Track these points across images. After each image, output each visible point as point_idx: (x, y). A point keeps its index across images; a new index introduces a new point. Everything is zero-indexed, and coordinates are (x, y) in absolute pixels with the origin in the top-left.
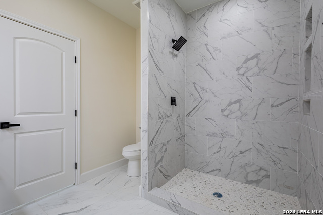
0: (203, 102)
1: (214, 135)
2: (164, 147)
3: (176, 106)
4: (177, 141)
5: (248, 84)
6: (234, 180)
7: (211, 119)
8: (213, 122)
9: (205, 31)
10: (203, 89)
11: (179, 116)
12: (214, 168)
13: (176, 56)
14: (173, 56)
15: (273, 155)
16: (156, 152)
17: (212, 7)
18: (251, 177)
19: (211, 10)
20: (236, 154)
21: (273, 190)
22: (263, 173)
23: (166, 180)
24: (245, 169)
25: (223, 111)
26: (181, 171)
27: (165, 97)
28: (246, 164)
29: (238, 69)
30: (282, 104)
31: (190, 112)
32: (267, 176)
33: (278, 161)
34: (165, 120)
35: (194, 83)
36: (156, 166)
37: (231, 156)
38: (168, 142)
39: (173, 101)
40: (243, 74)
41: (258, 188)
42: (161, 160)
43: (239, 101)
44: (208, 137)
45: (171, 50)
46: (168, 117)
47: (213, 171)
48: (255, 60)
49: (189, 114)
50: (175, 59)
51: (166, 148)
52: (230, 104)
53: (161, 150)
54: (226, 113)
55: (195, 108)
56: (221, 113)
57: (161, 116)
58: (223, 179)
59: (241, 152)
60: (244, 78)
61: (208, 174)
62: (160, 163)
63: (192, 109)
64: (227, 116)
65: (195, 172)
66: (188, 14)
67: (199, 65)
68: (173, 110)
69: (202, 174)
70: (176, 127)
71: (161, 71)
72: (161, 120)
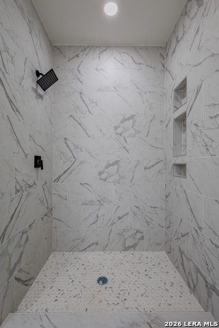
0: (77, 163)
1: (91, 202)
2: (25, 236)
3: (42, 169)
4: (42, 219)
5: (125, 145)
6: (112, 250)
7: (87, 184)
8: (89, 188)
9: (79, 76)
10: (77, 147)
11: (46, 183)
12: (91, 243)
13: (41, 97)
14: (37, 95)
15: (147, 216)
16: (10, 252)
17: (88, 50)
18: (129, 243)
19: (86, 52)
20: (115, 221)
21: (147, 250)
22: (139, 235)
23: (27, 288)
24: (123, 236)
25: (100, 174)
26: (47, 259)
27: (26, 155)
28: (124, 230)
29: (116, 128)
30: (153, 166)
31: (60, 177)
32: (142, 238)
33: (150, 221)
34: (25, 192)
35: (66, 139)
36: (10, 276)
37: (109, 224)
38: (30, 226)
39: (38, 162)
40: (121, 134)
41: (135, 253)
42: (19, 261)
43: (116, 163)
44: (83, 206)
45: (34, 85)
46: (30, 186)
47: (90, 246)
48: (131, 121)
49: (58, 179)
50: (40, 100)
51: (28, 237)
52: (108, 166)
53: (18, 245)
54: (104, 176)
55: (66, 171)
56: (99, 177)
57: (18, 188)
58: (101, 253)
59: (119, 218)
60: (122, 138)
61: (84, 252)
62: (18, 267)
63: (63, 172)
64: (105, 180)
65: (67, 254)
66: (55, 47)
67: (71, 116)
68: (37, 175)
69: (77, 254)
70: (42, 199)
71: (19, 113)
72: (19, 193)
